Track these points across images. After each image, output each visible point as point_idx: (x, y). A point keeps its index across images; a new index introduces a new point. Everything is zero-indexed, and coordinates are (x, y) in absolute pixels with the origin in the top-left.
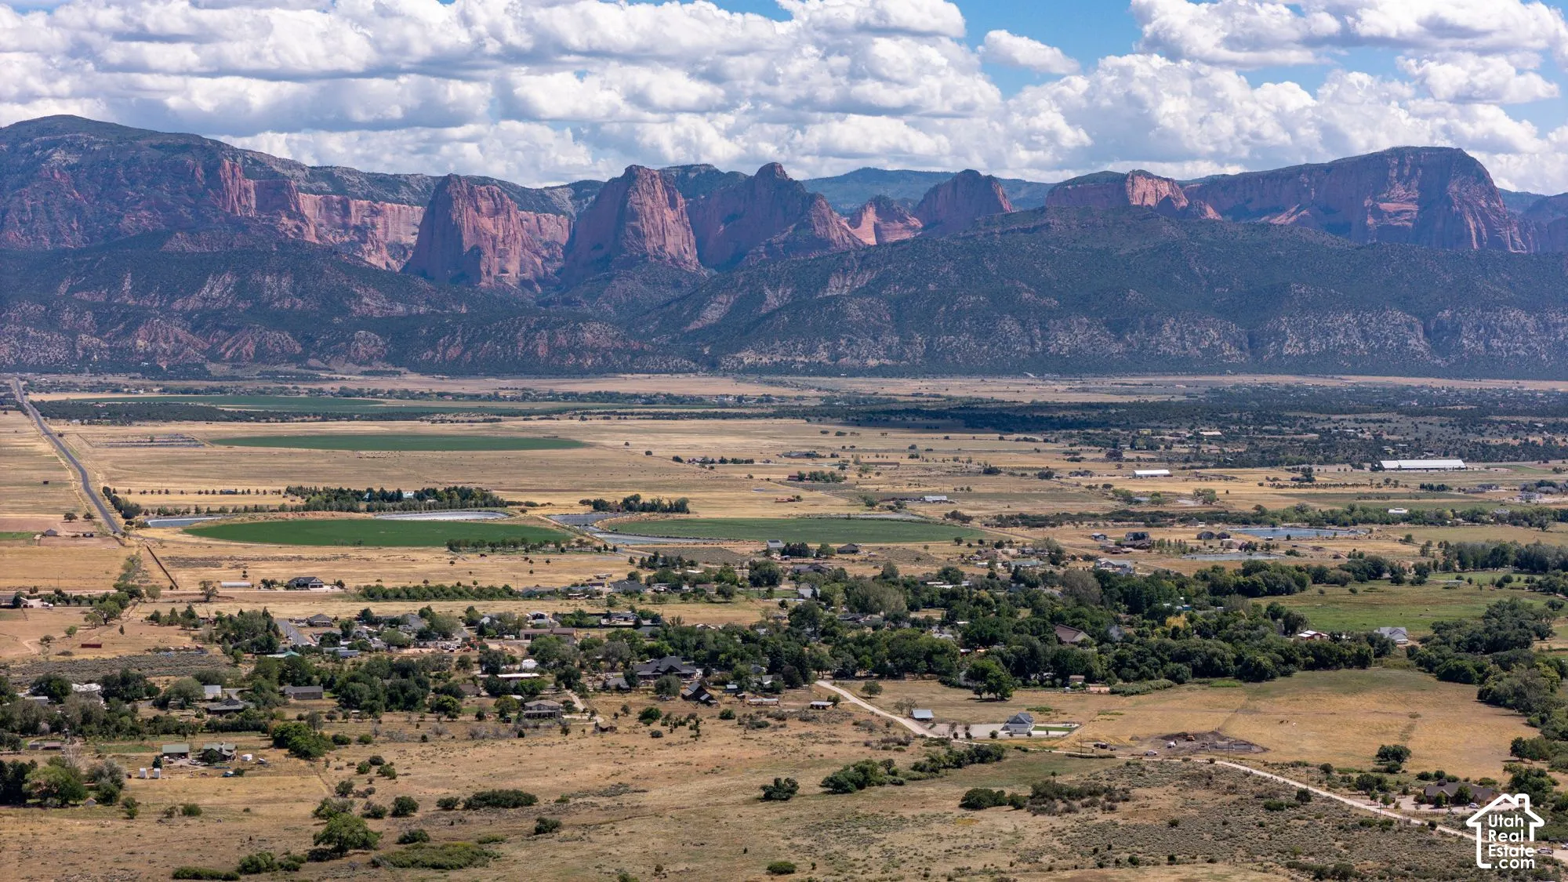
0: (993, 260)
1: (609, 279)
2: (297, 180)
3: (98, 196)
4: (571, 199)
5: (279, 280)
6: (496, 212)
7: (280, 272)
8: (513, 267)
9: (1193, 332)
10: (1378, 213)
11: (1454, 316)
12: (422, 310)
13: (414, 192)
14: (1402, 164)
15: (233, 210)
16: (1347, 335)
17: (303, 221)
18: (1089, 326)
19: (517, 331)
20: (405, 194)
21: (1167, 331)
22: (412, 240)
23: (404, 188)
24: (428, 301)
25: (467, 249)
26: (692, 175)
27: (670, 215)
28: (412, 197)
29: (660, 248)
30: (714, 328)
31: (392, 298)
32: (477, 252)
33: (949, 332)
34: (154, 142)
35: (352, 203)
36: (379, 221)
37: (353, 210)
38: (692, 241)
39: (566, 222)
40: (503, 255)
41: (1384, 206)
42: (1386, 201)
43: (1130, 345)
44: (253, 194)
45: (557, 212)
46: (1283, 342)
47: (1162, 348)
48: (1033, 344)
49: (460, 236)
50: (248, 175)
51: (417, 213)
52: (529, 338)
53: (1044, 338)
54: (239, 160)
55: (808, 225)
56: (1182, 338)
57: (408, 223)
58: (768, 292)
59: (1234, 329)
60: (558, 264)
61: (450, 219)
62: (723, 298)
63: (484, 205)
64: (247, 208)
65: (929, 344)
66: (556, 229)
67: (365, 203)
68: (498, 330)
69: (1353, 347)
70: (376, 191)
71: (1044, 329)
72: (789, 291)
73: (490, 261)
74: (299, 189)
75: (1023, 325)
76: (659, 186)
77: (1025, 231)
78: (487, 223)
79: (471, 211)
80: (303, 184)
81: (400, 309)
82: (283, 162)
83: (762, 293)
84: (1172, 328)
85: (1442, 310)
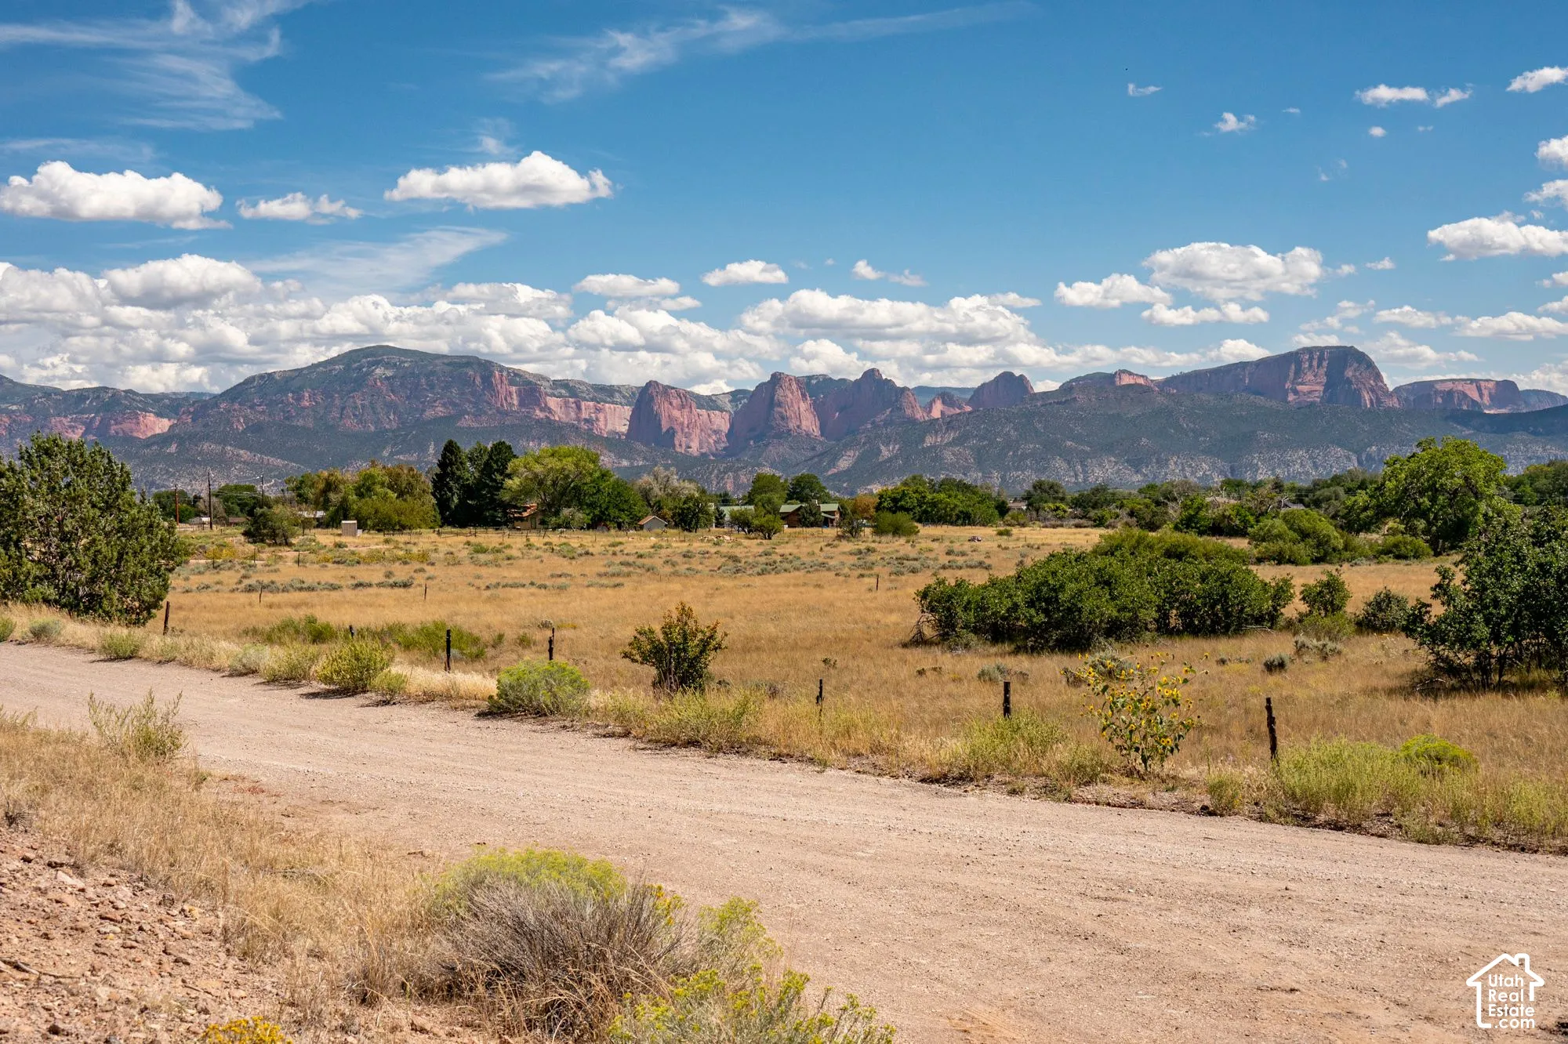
0: (1040, 422)
1: (766, 446)
2: (545, 387)
3: (408, 398)
4: (730, 401)
5: (539, 444)
6: (683, 407)
7: (539, 439)
8: (695, 445)
9: (1190, 466)
10: (1296, 392)
11: (1379, 450)
12: (641, 463)
13: (624, 397)
14: (1311, 359)
15: (502, 405)
16: (1302, 465)
17: (550, 412)
18: (1116, 463)
19: (711, 473)
20: (618, 398)
21: (1172, 466)
22: (624, 429)
23: (617, 395)
24: (645, 458)
25: (664, 430)
26: (814, 382)
27: (803, 406)
28: (623, 401)
29: (798, 427)
30: (847, 472)
31: (620, 456)
32: (671, 432)
33: (1017, 469)
34: (446, 361)
35: (583, 403)
36: (601, 416)
37: (583, 407)
38: (818, 424)
39: (727, 416)
40: (688, 436)
41: (1299, 388)
42: (1302, 384)
43: (1145, 475)
44: (514, 396)
45: (722, 410)
46: (1257, 471)
47: (1169, 477)
48: (1076, 475)
49: (660, 421)
50: (512, 383)
51: (627, 411)
52: (720, 478)
53: (1085, 472)
54: (505, 374)
55: (900, 409)
56: (1183, 470)
57: (620, 418)
58: (882, 448)
59: (1220, 463)
60: (723, 445)
61: (652, 409)
62: (851, 453)
63: (675, 402)
64: (511, 405)
65: (1003, 478)
66: (721, 422)
67: (591, 404)
68: (697, 474)
69: (1307, 473)
70: (599, 396)
71: (1083, 466)
72: (897, 447)
73: (679, 438)
74: (547, 394)
75: (1069, 464)
76: (794, 386)
77: (1058, 403)
78: (676, 413)
79: (666, 404)
80: (549, 391)
81: (625, 463)
82: (535, 376)
83: (879, 448)
84: (1175, 463)
85: (1371, 446)
